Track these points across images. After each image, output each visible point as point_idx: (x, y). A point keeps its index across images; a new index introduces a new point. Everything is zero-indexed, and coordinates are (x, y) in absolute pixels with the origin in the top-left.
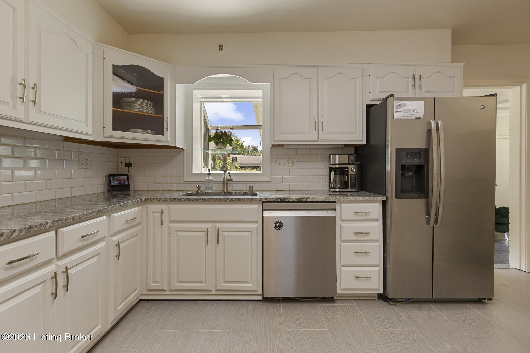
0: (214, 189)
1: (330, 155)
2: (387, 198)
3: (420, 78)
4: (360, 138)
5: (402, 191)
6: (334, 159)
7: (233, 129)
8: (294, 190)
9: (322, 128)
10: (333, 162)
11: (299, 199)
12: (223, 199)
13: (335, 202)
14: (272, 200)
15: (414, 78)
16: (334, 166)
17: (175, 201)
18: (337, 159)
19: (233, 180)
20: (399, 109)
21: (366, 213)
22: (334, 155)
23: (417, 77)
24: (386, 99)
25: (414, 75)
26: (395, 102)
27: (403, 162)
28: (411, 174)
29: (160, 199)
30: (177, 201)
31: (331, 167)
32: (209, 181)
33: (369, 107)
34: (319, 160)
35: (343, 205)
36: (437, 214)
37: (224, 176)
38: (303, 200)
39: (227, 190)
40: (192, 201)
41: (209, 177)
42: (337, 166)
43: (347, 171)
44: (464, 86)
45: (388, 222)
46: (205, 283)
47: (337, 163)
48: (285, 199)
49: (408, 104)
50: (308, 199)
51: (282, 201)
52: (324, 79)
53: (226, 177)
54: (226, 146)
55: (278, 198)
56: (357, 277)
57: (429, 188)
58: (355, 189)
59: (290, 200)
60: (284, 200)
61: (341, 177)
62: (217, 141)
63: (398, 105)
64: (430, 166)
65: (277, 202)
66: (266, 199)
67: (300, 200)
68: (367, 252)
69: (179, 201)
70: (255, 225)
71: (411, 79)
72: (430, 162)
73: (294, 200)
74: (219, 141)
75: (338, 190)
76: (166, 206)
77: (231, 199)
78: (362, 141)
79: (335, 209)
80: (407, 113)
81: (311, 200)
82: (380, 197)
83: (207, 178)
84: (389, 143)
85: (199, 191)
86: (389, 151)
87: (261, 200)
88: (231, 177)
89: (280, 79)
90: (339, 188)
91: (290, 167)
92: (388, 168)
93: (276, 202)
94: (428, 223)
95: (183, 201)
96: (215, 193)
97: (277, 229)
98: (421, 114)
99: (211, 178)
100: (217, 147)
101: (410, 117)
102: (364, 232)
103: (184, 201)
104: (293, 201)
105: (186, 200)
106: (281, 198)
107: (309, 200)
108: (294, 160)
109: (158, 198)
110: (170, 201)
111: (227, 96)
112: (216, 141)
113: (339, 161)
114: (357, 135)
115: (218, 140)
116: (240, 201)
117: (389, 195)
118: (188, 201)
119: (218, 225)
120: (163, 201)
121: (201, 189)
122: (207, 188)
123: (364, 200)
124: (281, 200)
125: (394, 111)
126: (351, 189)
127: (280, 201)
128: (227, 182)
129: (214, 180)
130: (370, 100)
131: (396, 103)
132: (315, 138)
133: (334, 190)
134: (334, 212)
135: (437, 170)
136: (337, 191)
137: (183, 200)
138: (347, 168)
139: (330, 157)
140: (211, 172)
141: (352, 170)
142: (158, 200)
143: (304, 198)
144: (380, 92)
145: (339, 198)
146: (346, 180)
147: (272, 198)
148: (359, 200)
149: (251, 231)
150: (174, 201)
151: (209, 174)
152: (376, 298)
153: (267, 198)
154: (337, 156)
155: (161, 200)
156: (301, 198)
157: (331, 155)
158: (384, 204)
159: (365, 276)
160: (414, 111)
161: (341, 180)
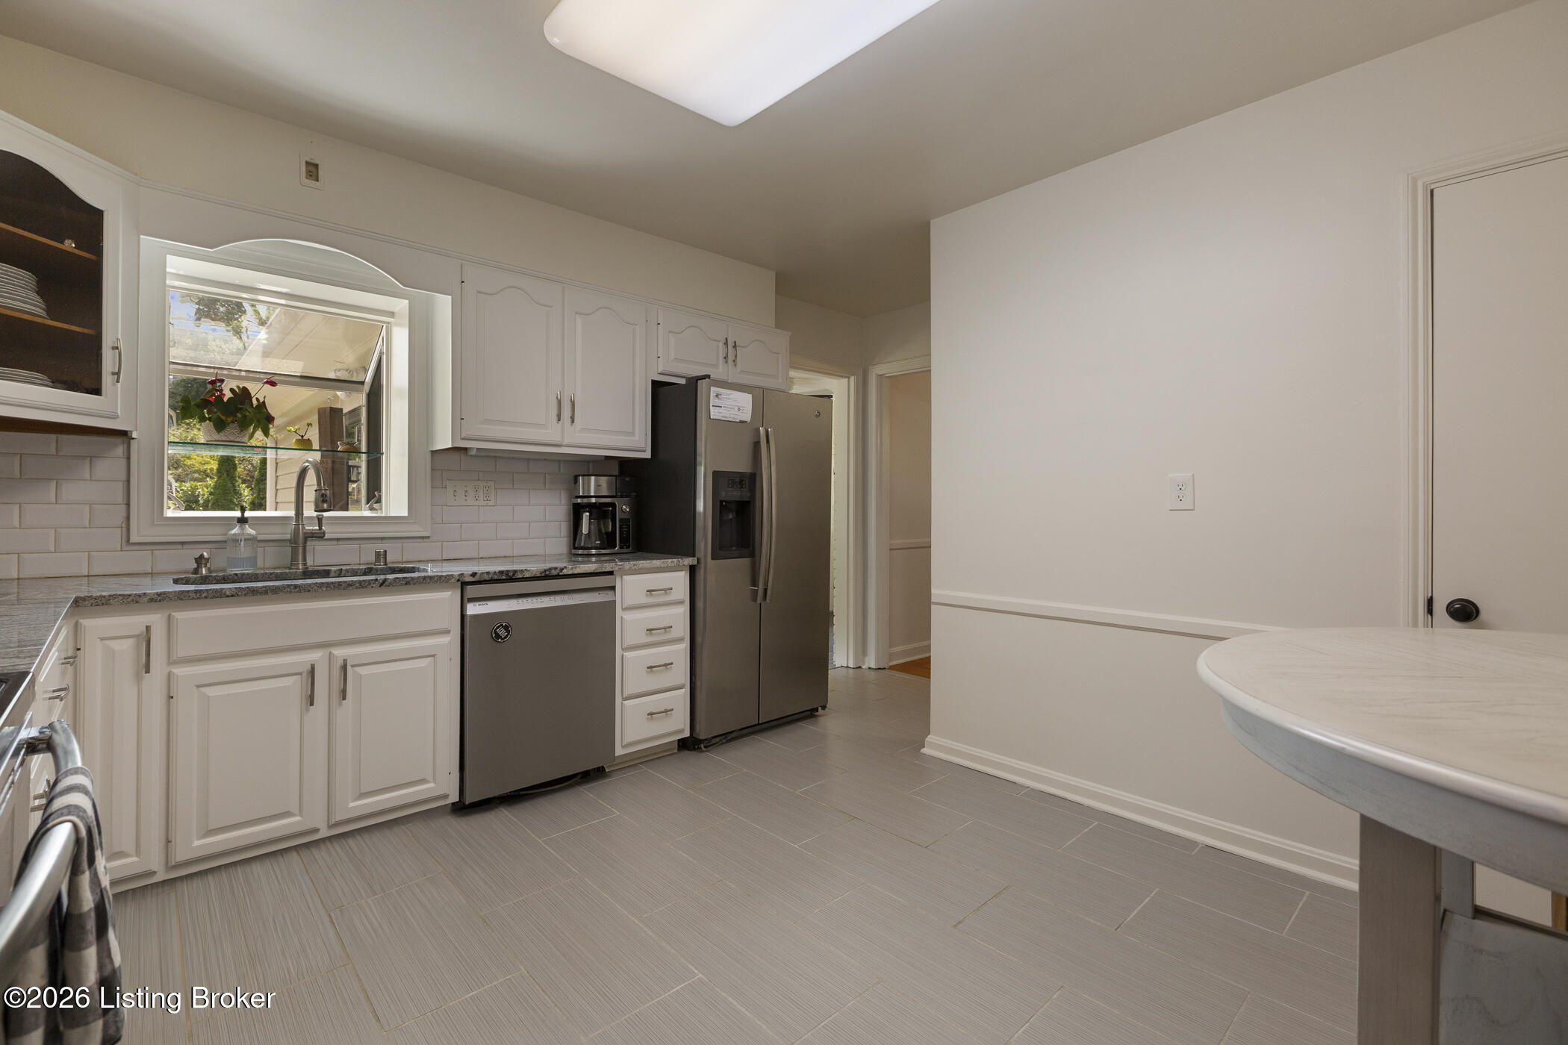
0: (260, 564)
1: (576, 478)
2: (698, 560)
3: (735, 346)
4: (642, 445)
5: (721, 548)
6: (586, 486)
7: (273, 384)
8: (490, 558)
9: (571, 417)
10: (583, 492)
11: (545, 571)
12: (360, 582)
13: (611, 573)
14: (486, 577)
15: (726, 343)
16: (585, 500)
17: (198, 598)
18: (595, 487)
19: (327, 536)
20: (717, 402)
21: (665, 590)
22: (586, 477)
23: (730, 344)
24: (697, 382)
25: (726, 339)
26: (713, 389)
27: (723, 495)
28: (731, 516)
29: (139, 596)
30: (206, 597)
31: (579, 504)
32: (241, 541)
33: (656, 385)
34: (547, 487)
35: (626, 578)
36: (766, 584)
37: (297, 525)
38: (554, 573)
39: (305, 564)
40: (261, 593)
41: (243, 529)
42: (593, 500)
43: (614, 513)
44: (791, 367)
45: (700, 604)
46: (298, 813)
47: (592, 494)
48: (515, 572)
49: (731, 396)
50: (563, 569)
51: (510, 577)
52: (576, 313)
53: (303, 528)
54: (251, 436)
55: (500, 571)
56: (651, 714)
57: (756, 540)
58: (628, 547)
59: (527, 575)
60: (514, 575)
61: (599, 524)
62: (223, 418)
63: (717, 396)
64: (758, 504)
65: (499, 580)
66: (474, 574)
67: (547, 573)
68: (668, 662)
69: (214, 597)
70: (445, 640)
71: (721, 344)
72: (758, 495)
73: (534, 573)
74: (230, 419)
75: (594, 552)
76: (159, 615)
77: (381, 581)
78: (644, 451)
79: (613, 588)
80: (731, 412)
81: (570, 572)
82: (687, 559)
83: (236, 530)
84: (701, 459)
85: (204, 572)
86: (701, 471)
87: (461, 579)
88: (320, 528)
89: (478, 292)
90: (596, 548)
91: (481, 502)
92: (700, 506)
93: (496, 580)
94: (755, 600)
95: (228, 596)
96: (271, 574)
97: (500, 640)
98: (747, 416)
99: (250, 531)
100: (222, 436)
101: (734, 419)
102: (662, 626)
103: (232, 596)
104: (532, 576)
105: (240, 594)
106: (508, 571)
107: (565, 572)
108: (491, 484)
109: (129, 593)
110: (181, 599)
111: (279, 289)
112: (220, 417)
113: (595, 492)
114: (637, 438)
115: (227, 416)
116: (406, 584)
117: (700, 553)
118: (245, 595)
119: (340, 653)
120: (151, 600)
121: (208, 565)
122: (233, 562)
123: (662, 565)
124: (507, 575)
125: (711, 407)
126: (621, 547)
127: (504, 577)
128: (305, 542)
129: (260, 537)
130: (659, 372)
131: (714, 391)
132: (557, 439)
133: (586, 552)
134: (611, 593)
135: (768, 510)
136: (594, 555)
137: (228, 593)
138: (613, 505)
139: (576, 481)
140: (248, 514)
141: (624, 508)
142: (129, 600)
143: (556, 568)
144: (676, 360)
145: (621, 565)
146: (610, 530)
147: (488, 573)
148: (655, 566)
149: (433, 656)
150: (193, 598)
151: (242, 520)
152: (676, 751)
153: (476, 573)
154: (593, 478)
155: (145, 600)
156: (550, 569)
157: (579, 476)
158: (693, 570)
159: (663, 710)
160: (739, 409)
161: (600, 531)
